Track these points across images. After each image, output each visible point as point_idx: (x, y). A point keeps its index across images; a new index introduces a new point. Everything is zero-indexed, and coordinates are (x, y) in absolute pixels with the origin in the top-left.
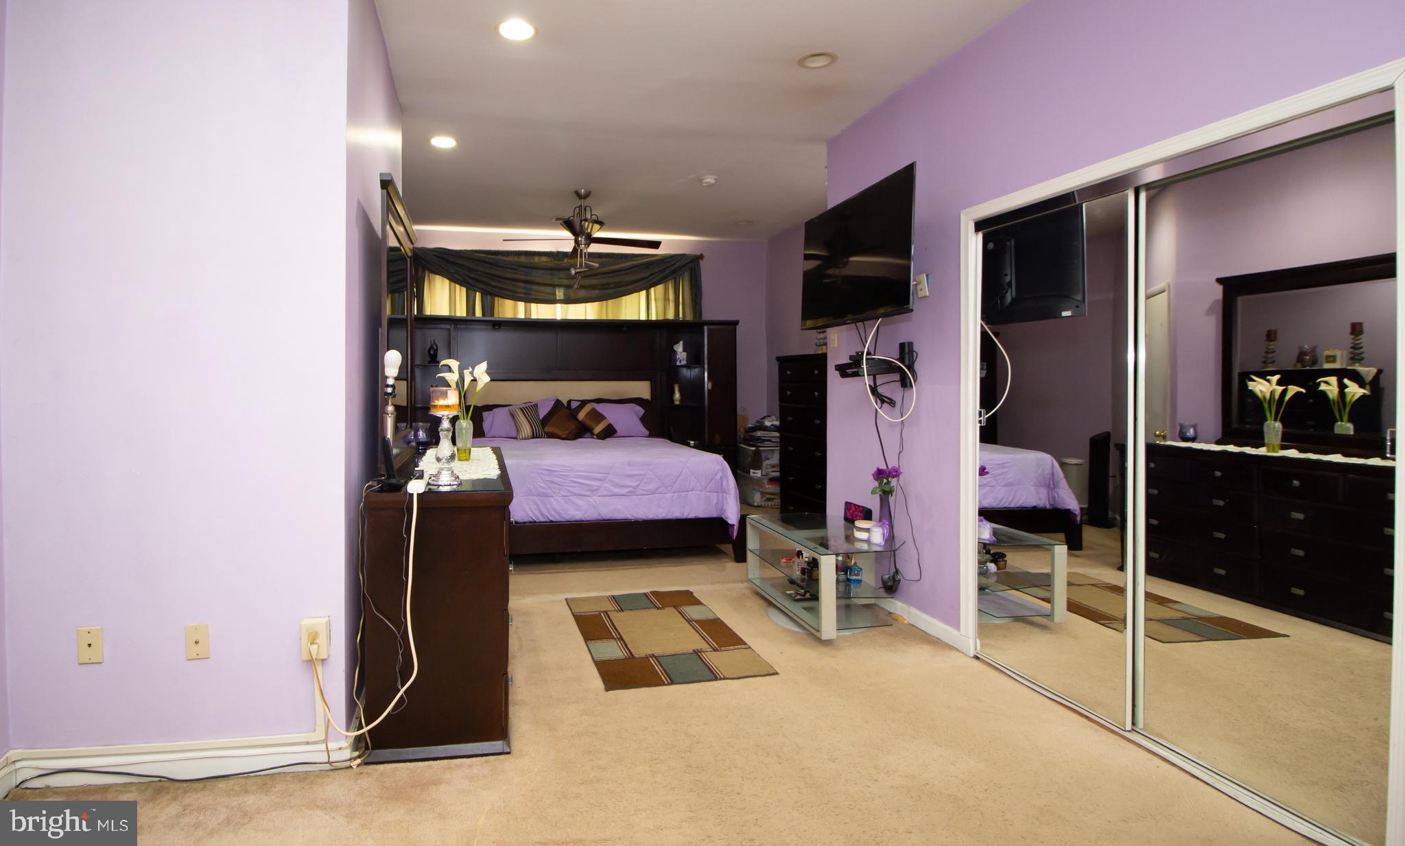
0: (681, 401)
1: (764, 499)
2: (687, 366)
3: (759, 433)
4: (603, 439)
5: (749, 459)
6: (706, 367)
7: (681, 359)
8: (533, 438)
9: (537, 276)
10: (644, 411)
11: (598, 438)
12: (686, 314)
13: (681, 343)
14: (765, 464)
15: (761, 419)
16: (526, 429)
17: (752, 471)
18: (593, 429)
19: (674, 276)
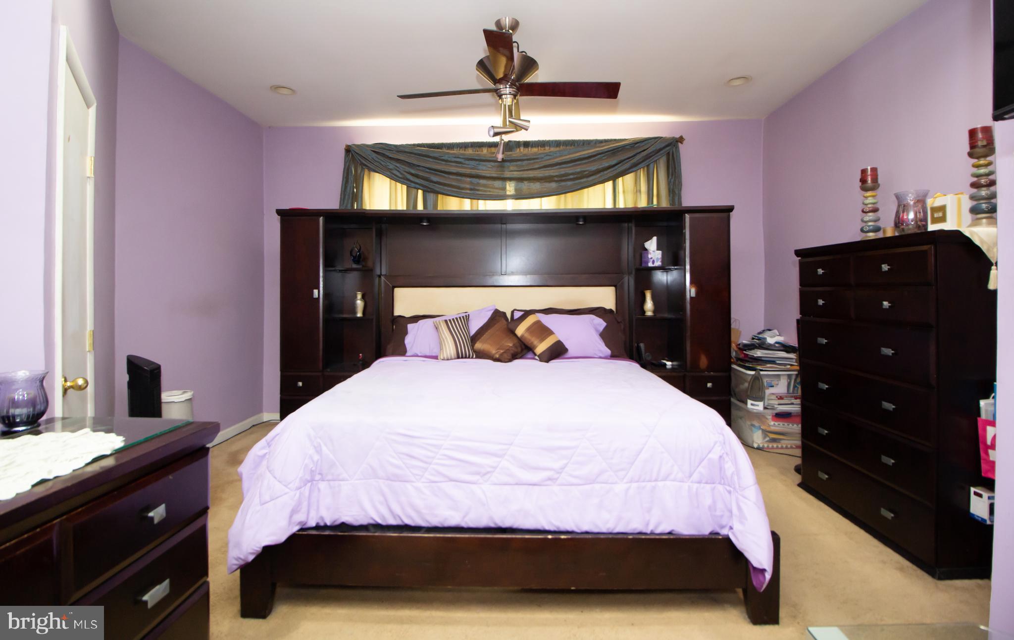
0: (654, 312)
1: (767, 439)
2: (662, 268)
3: (759, 353)
4: (547, 361)
5: (746, 385)
6: (688, 267)
7: (655, 258)
8: (458, 358)
9: (486, 170)
10: (604, 324)
11: (541, 361)
12: (662, 202)
13: (655, 239)
14: (768, 392)
15: (760, 333)
16: (450, 349)
17: (749, 402)
18: (535, 347)
19: (647, 162)
